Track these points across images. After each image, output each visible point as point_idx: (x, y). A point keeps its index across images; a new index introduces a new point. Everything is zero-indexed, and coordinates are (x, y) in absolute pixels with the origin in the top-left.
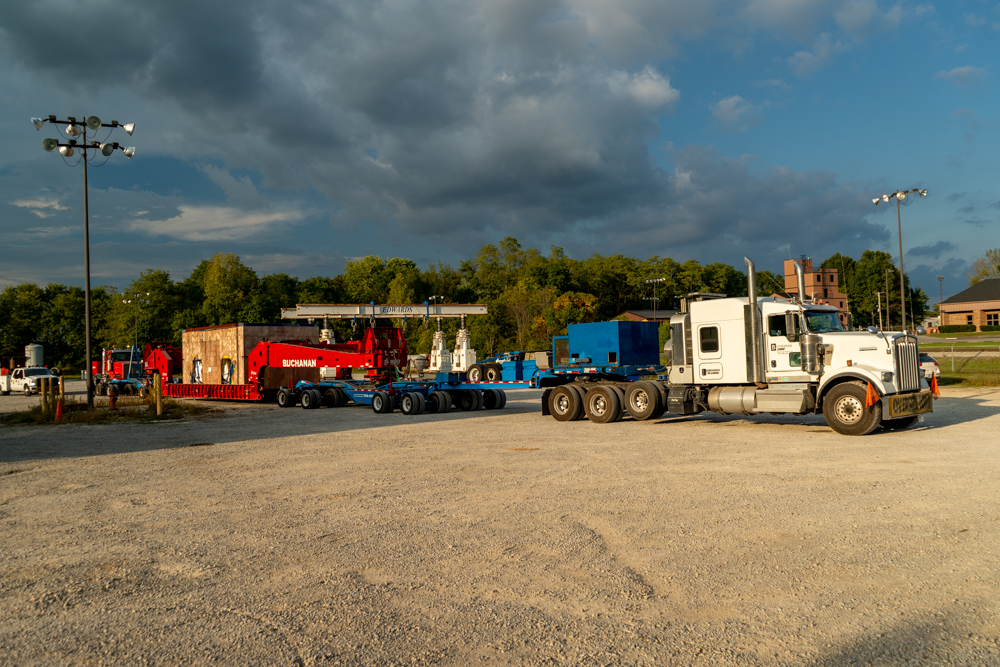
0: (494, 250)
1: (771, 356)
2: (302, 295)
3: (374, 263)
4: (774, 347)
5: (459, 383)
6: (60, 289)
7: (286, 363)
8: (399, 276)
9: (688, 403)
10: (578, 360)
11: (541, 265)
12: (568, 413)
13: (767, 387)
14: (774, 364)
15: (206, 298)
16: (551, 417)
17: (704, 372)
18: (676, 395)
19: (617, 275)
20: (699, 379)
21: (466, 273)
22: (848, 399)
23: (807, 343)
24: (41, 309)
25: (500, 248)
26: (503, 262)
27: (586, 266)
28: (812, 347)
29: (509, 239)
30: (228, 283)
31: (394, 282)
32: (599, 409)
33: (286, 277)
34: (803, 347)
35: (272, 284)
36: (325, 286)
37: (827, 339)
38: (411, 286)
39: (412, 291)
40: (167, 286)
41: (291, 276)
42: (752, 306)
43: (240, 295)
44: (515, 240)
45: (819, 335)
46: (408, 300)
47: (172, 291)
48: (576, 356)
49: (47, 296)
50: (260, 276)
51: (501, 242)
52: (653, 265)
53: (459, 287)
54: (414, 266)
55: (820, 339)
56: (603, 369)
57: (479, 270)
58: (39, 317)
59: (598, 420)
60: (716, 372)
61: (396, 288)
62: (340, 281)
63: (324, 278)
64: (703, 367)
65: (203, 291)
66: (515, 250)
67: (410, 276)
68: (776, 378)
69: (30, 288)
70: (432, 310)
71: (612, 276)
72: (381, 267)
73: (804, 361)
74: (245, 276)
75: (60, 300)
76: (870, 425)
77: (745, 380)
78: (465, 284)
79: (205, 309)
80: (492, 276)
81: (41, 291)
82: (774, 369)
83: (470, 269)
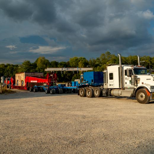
0: (104, 55)
1: (126, 81)
2: (59, 66)
3: (76, 58)
4: (126, 79)
5: (64, 87)
6: (9, 65)
7: (31, 81)
8: (81, 61)
9: (107, 93)
10: (85, 82)
11: (115, 58)
12: (83, 95)
13: (124, 90)
14: (126, 83)
15: (37, 66)
16: (79, 96)
17: (110, 85)
18: (105, 91)
19: (135, 60)
20: (109, 87)
21: (98, 60)
22: (141, 93)
23: (133, 78)
24: (4, 69)
25: (105, 54)
26: (106, 58)
27: (127, 59)
28: (134, 78)
29: (108, 52)
30: (42, 63)
31: (79, 62)
32: (89, 94)
33: (56, 62)
34: (132, 79)
35: (52, 63)
36: (64, 63)
37: (139, 76)
38: (83, 63)
39: (84, 65)
40: (29, 64)
41: (57, 62)
42: (120, 67)
43: (45, 66)
44: (109, 53)
45: (137, 75)
46: (83, 67)
47: (31, 65)
48: (85, 80)
49: (6, 66)
50: (50, 62)
51: (106, 53)
52: (144, 58)
53: (96, 64)
54: (85, 59)
55: (137, 76)
56: (89, 84)
57: (101, 60)
58: (4, 71)
59: (89, 97)
60: (112, 85)
61: (80, 64)
62: (68, 63)
63: (64, 62)
64: (110, 84)
65: (37, 65)
66: (109, 55)
67: (83, 61)
68: (127, 87)
69: (3, 65)
70: (79, 69)
71: (134, 60)
72: (78, 59)
73: (132, 82)
74: (46, 61)
75: (8, 67)
76: (146, 101)
77: (118, 88)
78: (97, 63)
79: (37, 69)
80: (104, 61)
81: (5, 65)
82: (126, 85)
83: (99, 59)
